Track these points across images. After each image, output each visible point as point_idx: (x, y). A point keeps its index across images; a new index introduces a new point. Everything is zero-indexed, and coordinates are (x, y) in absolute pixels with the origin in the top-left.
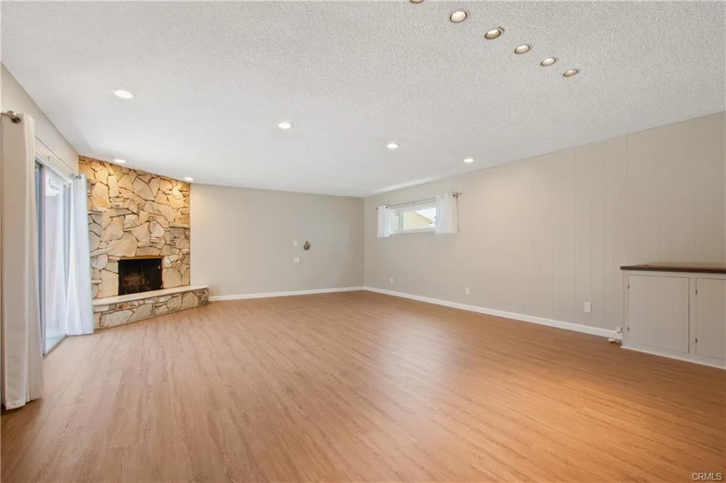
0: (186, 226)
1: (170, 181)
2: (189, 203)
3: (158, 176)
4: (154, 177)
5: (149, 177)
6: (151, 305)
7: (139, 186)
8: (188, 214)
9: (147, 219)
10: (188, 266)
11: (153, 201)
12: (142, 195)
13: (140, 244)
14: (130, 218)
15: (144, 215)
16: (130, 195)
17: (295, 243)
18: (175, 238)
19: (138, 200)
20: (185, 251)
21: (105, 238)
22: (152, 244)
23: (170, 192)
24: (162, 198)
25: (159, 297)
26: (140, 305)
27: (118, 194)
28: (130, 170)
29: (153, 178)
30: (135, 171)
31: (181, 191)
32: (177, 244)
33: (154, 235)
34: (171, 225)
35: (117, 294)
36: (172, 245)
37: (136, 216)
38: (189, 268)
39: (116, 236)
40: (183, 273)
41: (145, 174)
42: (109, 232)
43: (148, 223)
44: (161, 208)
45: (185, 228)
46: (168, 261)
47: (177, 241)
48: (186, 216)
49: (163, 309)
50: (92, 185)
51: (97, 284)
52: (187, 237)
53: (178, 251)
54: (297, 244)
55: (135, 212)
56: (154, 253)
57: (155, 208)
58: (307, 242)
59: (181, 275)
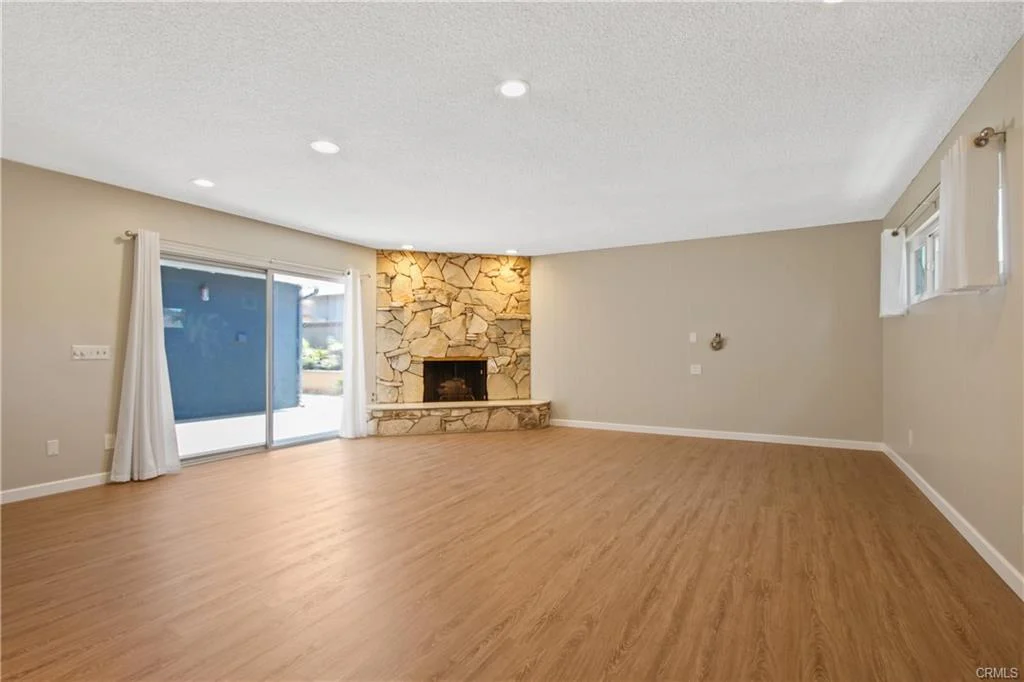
0: (522, 317)
1: (497, 258)
2: (529, 284)
3: (476, 256)
4: (471, 257)
5: (465, 259)
6: (439, 418)
7: (450, 271)
8: (529, 300)
9: (462, 310)
10: (526, 372)
11: (471, 288)
12: (454, 282)
13: (451, 343)
14: (439, 311)
15: (457, 307)
16: (438, 284)
17: (693, 338)
18: (505, 333)
19: (449, 288)
20: (520, 351)
21: (407, 337)
22: (470, 343)
23: (497, 273)
24: (484, 282)
25: (451, 409)
26: (423, 416)
27: (422, 285)
28: (439, 254)
29: (470, 259)
30: (444, 254)
31: (515, 270)
32: (509, 342)
33: (473, 330)
34: (498, 317)
35: (422, 400)
36: (500, 342)
37: (446, 308)
38: (529, 374)
39: (421, 333)
40: (518, 382)
41: (459, 256)
42: (412, 329)
43: (463, 316)
44: (481, 295)
45: (521, 320)
46: (494, 365)
47: (509, 339)
48: (524, 303)
49: (458, 425)
50: (392, 278)
51: (397, 387)
52: (526, 333)
53: (511, 351)
54: (697, 337)
55: (444, 303)
56: (473, 353)
57: (474, 297)
58: (718, 335)
59: (516, 385)
